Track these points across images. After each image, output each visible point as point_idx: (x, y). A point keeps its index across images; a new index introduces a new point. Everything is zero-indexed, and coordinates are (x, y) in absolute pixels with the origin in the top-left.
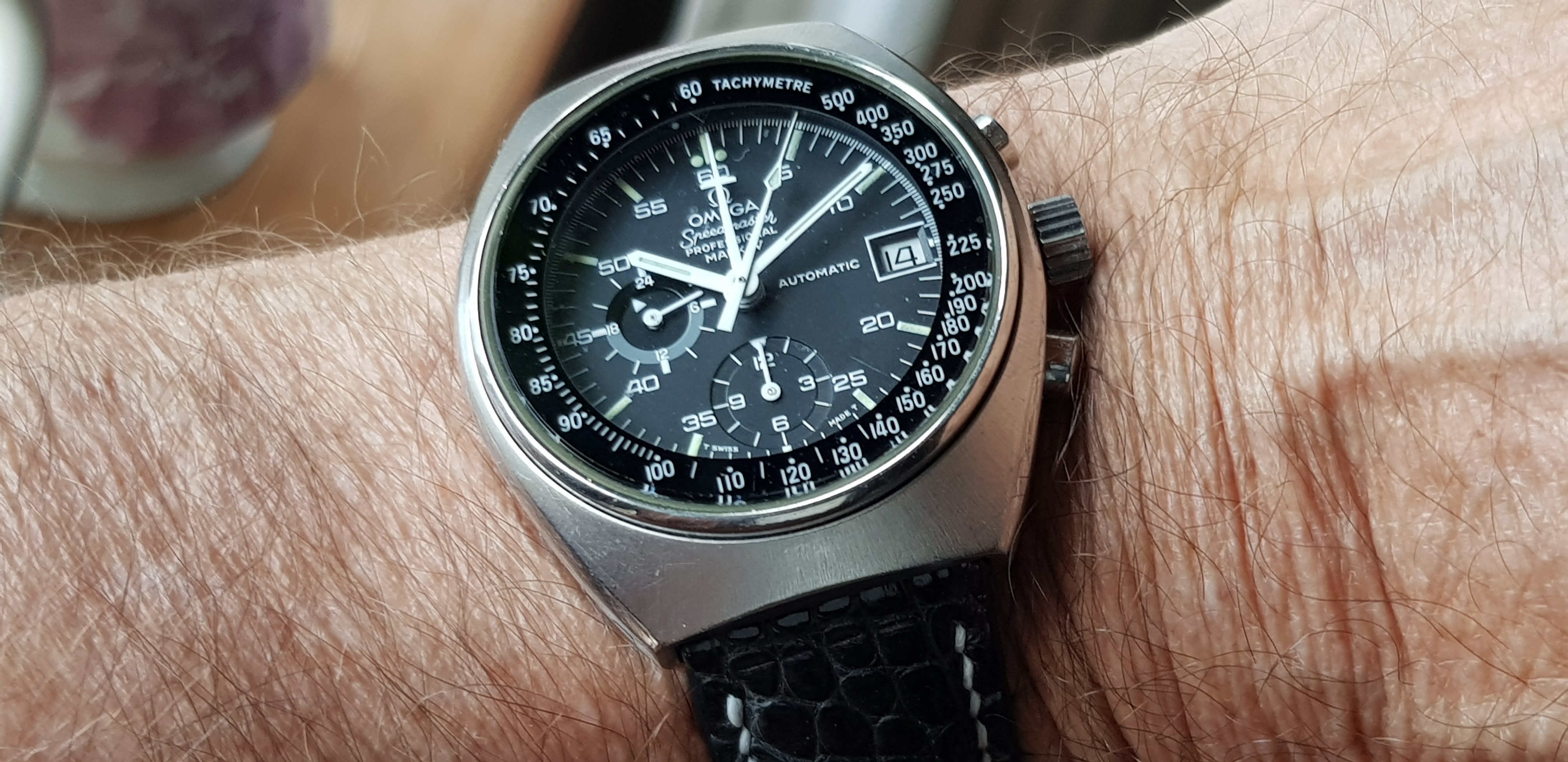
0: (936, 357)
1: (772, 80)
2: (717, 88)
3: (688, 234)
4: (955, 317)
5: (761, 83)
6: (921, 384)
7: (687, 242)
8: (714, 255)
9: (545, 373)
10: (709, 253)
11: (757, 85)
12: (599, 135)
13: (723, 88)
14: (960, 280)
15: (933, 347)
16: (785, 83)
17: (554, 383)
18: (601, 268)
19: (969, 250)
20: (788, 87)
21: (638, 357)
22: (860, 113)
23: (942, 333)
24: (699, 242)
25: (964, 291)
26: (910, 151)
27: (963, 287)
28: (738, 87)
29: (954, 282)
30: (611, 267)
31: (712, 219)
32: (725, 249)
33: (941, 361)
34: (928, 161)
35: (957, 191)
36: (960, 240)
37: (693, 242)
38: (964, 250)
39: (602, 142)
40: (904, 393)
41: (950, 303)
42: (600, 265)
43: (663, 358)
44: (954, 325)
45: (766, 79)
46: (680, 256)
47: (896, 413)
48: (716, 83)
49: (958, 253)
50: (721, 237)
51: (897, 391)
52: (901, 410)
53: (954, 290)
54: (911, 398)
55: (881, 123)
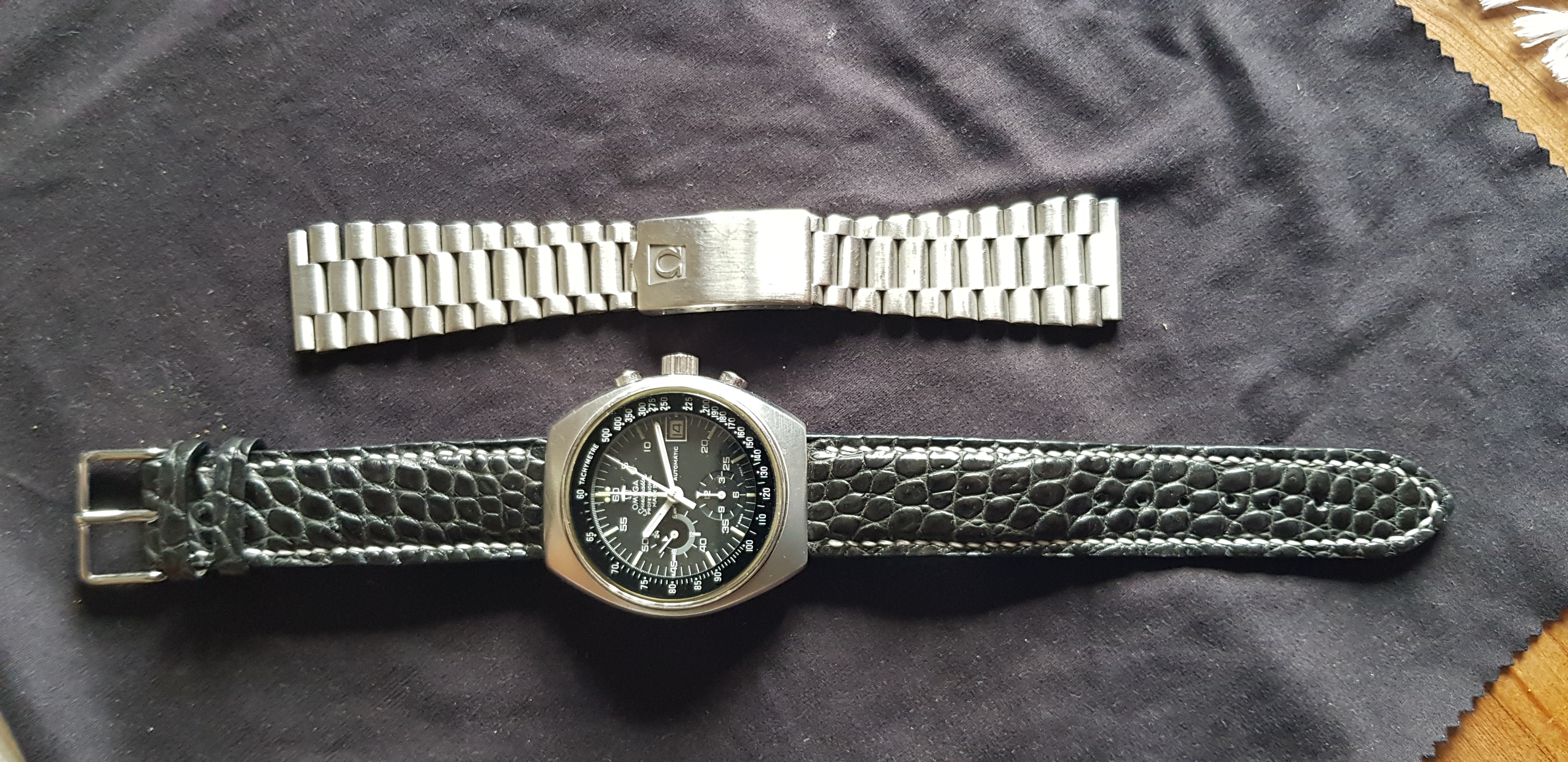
0: (733, 428)
1: (587, 460)
2: (584, 483)
3: (641, 512)
4: (719, 417)
5: (587, 465)
6: (743, 437)
7: (644, 514)
10: (653, 505)
12: (587, 538)
13: (584, 481)
14: (703, 411)
15: (729, 428)
16: (591, 455)
17: (698, 579)
20: (593, 455)
21: (689, 544)
22: (615, 428)
23: (724, 423)
24: (646, 507)
25: (709, 411)
26: (640, 414)
27: (707, 411)
28: (586, 474)
30: (645, 547)
31: (637, 500)
32: (652, 498)
33: (736, 427)
34: (647, 408)
36: (686, 405)
37: (645, 511)
38: (691, 404)
39: (593, 538)
40: (746, 444)
41: (711, 417)
42: (643, 551)
43: (693, 534)
44: (722, 419)
45: (586, 462)
46: (649, 518)
48: (580, 483)
49: (691, 408)
50: (646, 498)
54: (748, 442)
55: (622, 421)
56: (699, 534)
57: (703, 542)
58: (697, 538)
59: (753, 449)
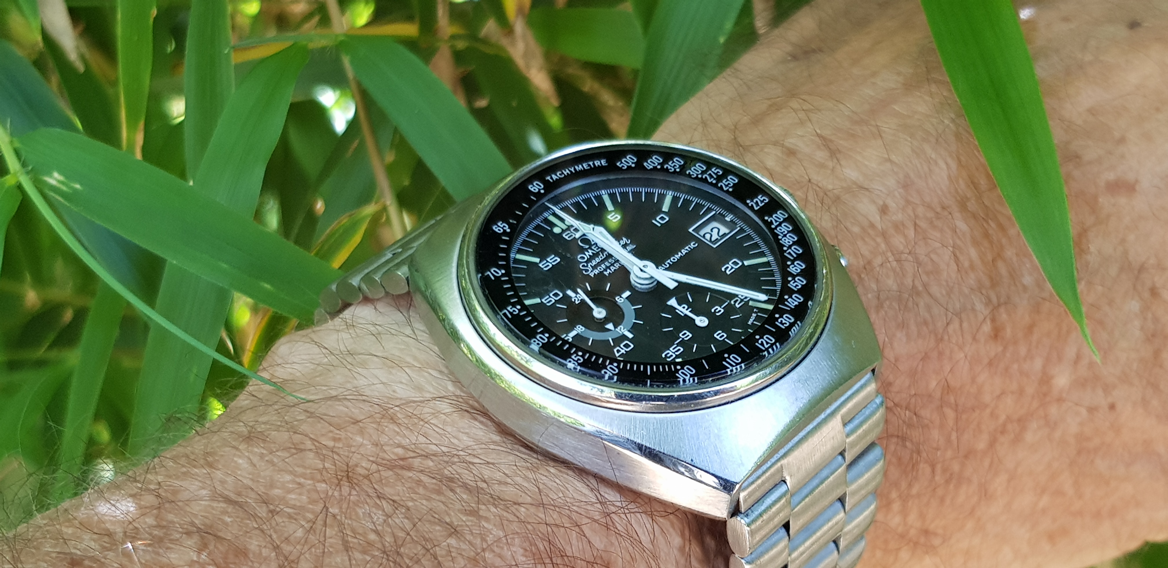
0: (792, 258)
1: (580, 166)
2: (551, 181)
3: (583, 266)
4: (785, 236)
5: (575, 169)
6: (795, 274)
7: (587, 271)
8: (608, 271)
9: (572, 354)
10: (605, 270)
11: (574, 171)
12: (499, 226)
13: (554, 179)
14: (771, 219)
15: (785, 254)
16: (589, 165)
17: (582, 356)
18: (545, 302)
19: (763, 204)
20: (592, 166)
21: (608, 336)
22: (645, 164)
23: (785, 246)
24: (594, 267)
25: (778, 223)
26: (690, 171)
27: (776, 221)
28: (563, 176)
29: (769, 220)
30: (550, 299)
31: (591, 254)
33: (795, 259)
34: (703, 173)
35: (732, 180)
36: (755, 201)
37: (590, 269)
38: (761, 205)
39: (505, 231)
40: (790, 281)
41: (775, 231)
42: (543, 300)
43: (623, 331)
44: (787, 240)
45: (576, 167)
47: (795, 292)
48: (548, 178)
49: (758, 207)
51: (785, 282)
52: (796, 289)
53: (773, 224)
54: (795, 282)
55: (662, 164)
56: (630, 336)
57: (627, 346)
58: (624, 337)
59: (794, 292)
